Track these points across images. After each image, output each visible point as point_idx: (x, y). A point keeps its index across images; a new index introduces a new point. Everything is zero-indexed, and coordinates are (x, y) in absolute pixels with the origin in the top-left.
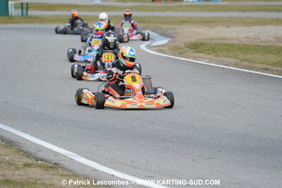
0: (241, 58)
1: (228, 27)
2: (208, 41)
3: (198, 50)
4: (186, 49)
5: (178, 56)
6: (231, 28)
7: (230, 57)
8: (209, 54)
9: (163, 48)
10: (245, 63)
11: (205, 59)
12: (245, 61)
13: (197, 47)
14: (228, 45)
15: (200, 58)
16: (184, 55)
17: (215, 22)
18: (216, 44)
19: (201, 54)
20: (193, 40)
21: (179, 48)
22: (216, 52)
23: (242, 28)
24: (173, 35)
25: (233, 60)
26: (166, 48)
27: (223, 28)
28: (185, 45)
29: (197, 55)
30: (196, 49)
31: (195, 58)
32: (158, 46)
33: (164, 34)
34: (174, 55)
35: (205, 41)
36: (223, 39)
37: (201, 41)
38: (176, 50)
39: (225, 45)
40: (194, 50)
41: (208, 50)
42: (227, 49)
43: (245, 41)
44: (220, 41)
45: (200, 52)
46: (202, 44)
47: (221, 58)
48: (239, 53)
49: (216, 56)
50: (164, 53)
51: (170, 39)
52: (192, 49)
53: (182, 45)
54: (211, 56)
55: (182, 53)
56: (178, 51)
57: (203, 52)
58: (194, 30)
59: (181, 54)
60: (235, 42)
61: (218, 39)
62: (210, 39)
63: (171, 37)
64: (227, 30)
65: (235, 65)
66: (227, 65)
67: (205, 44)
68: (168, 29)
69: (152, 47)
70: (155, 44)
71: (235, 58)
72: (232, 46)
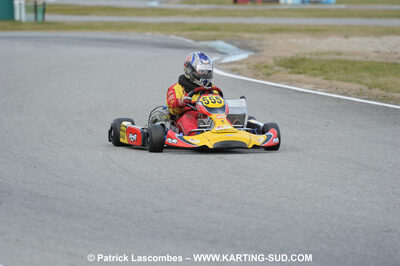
0: (369, 81)
1: (347, 37)
2: (314, 57)
3: (296, 70)
4: (277, 68)
5: (263, 79)
6: (351, 39)
7: (349, 81)
8: (315, 75)
9: (238, 67)
10: (376, 91)
11: (307, 83)
12: (375, 87)
13: (295, 65)
14: (347, 62)
15: (298, 83)
16: (272, 77)
17: (325, 31)
18: (326, 61)
19: (302, 77)
20: (289, 55)
21: (266, 67)
22: (326, 72)
23: (367, 39)
24: (258, 48)
25: (356, 87)
26: (244, 66)
27: (339, 39)
28: (275, 60)
29: (294, 77)
30: (292, 68)
31: (291, 82)
32: (231, 63)
33: (244, 47)
34: (256, 76)
35: (307, 56)
36: (339, 54)
37: (301, 56)
38: (261, 70)
39: (341, 62)
40: (290, 70)
41: (314, 69)
42: (345, 69)
43: (373, 57)
44: (334, 57)
45: (300, 73)
46: (303, 59)
47: (334, 82)
48: (364, 74)
49: (327, 79)
50: (239, 74)
51: (252, 53)
52: (287, 67)
53: (271, 62)
54: (318, 79)
55: (269, 75)
56: (264, 70)
57: (304, 73)
58: (293, 40)
59: (267, 76)
60: (358, 58)
61: (330, 53)
62: (317, 54)
63: (255, 51)
64: (345, 41)
65: (359, 94)
66: (344, 94)
67: (309, 60)
68: (252, 39)
69: (221, 64)
70: (227, 60)
71: (359, 82)
72: (354, 63)
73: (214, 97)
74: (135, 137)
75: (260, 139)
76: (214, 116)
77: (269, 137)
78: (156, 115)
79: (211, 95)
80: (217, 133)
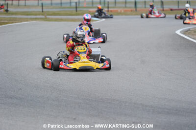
73: (82, 47)
74: (49, 65)
75: (100, 65)
76: (81, 55)
77: (104, 64)
78: (60, 55)
79: (81, 46)
80: (81, 63)
